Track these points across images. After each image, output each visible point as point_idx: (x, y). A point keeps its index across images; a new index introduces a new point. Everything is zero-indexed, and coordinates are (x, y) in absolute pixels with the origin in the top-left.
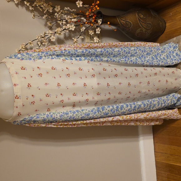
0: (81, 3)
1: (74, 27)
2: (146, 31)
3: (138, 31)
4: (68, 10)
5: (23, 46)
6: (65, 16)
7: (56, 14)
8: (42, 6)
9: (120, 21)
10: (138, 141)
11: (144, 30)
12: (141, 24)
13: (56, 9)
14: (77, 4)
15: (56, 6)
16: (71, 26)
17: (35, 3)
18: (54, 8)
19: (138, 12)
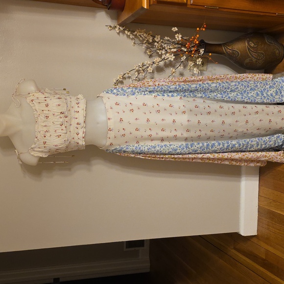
0: (180, 36)
1: (174, 57)
2: (256, 61)
3: (247, 61)
4: (168, 40)
5: (121, 76)
6: (165, 45)
7: (156, 44)
8: (142, 36)
9: (225, 50)
10: (240, 181)
11: (254, 60)
12: (251, 54)
13: (155, 39)
14: (176, 37)
15: (156, 36)
16: (170, 56)
17: (136, 33)
18: (154, 37)
19: (248, 39)
